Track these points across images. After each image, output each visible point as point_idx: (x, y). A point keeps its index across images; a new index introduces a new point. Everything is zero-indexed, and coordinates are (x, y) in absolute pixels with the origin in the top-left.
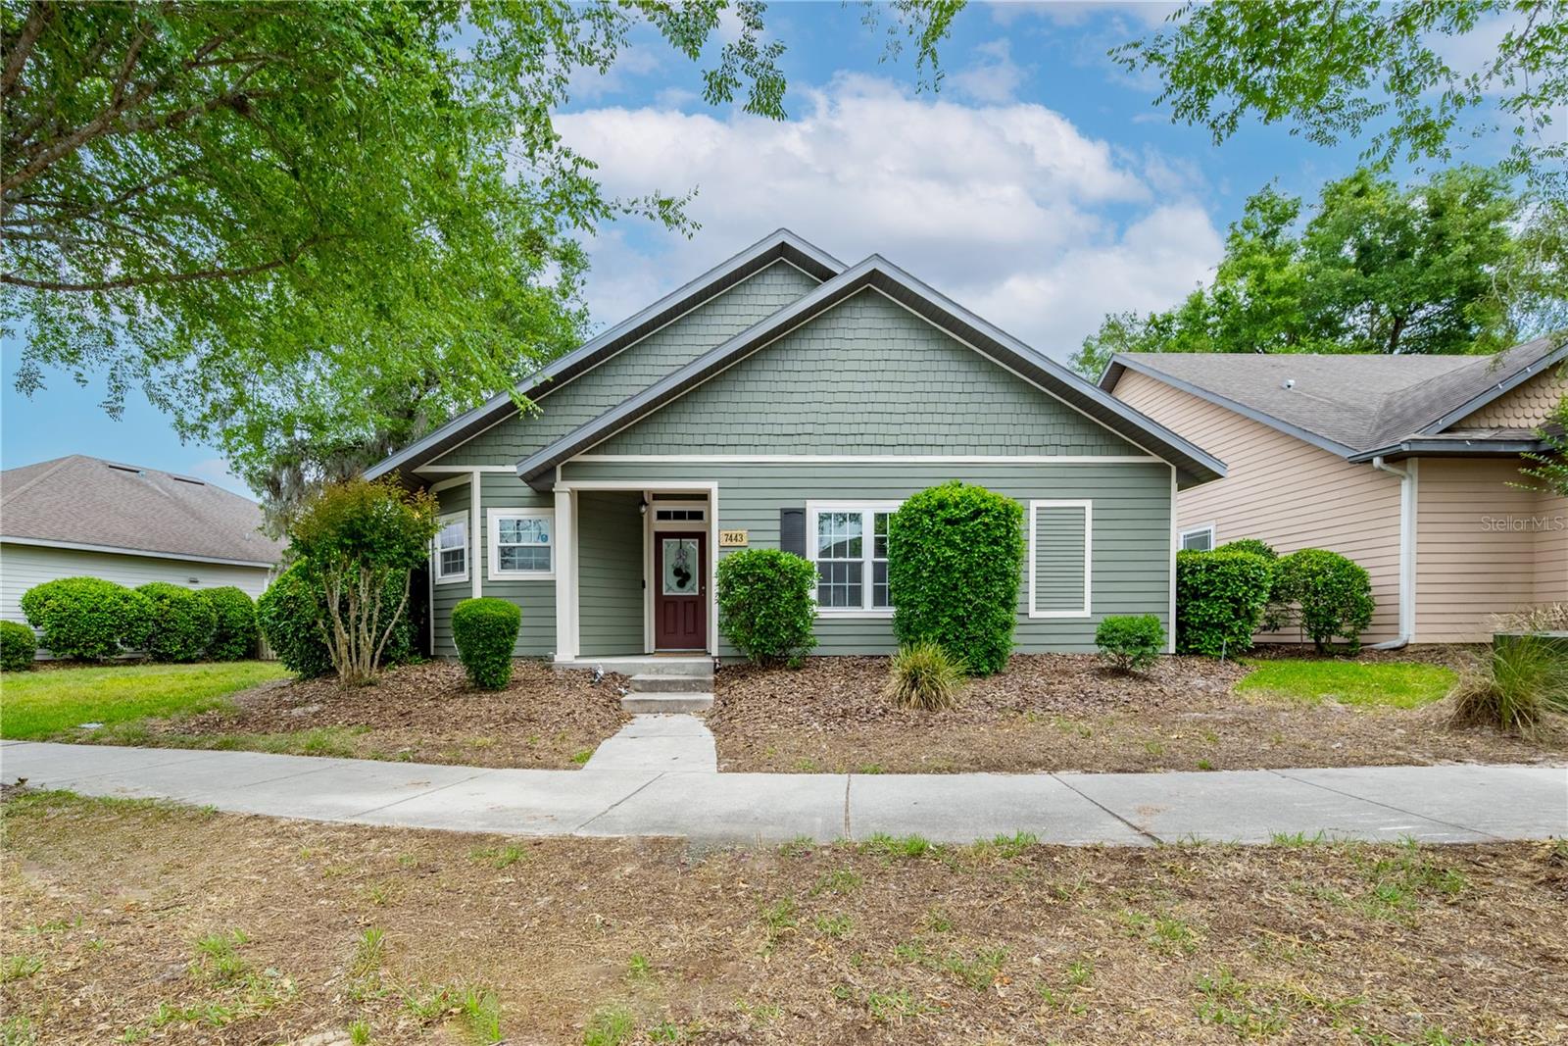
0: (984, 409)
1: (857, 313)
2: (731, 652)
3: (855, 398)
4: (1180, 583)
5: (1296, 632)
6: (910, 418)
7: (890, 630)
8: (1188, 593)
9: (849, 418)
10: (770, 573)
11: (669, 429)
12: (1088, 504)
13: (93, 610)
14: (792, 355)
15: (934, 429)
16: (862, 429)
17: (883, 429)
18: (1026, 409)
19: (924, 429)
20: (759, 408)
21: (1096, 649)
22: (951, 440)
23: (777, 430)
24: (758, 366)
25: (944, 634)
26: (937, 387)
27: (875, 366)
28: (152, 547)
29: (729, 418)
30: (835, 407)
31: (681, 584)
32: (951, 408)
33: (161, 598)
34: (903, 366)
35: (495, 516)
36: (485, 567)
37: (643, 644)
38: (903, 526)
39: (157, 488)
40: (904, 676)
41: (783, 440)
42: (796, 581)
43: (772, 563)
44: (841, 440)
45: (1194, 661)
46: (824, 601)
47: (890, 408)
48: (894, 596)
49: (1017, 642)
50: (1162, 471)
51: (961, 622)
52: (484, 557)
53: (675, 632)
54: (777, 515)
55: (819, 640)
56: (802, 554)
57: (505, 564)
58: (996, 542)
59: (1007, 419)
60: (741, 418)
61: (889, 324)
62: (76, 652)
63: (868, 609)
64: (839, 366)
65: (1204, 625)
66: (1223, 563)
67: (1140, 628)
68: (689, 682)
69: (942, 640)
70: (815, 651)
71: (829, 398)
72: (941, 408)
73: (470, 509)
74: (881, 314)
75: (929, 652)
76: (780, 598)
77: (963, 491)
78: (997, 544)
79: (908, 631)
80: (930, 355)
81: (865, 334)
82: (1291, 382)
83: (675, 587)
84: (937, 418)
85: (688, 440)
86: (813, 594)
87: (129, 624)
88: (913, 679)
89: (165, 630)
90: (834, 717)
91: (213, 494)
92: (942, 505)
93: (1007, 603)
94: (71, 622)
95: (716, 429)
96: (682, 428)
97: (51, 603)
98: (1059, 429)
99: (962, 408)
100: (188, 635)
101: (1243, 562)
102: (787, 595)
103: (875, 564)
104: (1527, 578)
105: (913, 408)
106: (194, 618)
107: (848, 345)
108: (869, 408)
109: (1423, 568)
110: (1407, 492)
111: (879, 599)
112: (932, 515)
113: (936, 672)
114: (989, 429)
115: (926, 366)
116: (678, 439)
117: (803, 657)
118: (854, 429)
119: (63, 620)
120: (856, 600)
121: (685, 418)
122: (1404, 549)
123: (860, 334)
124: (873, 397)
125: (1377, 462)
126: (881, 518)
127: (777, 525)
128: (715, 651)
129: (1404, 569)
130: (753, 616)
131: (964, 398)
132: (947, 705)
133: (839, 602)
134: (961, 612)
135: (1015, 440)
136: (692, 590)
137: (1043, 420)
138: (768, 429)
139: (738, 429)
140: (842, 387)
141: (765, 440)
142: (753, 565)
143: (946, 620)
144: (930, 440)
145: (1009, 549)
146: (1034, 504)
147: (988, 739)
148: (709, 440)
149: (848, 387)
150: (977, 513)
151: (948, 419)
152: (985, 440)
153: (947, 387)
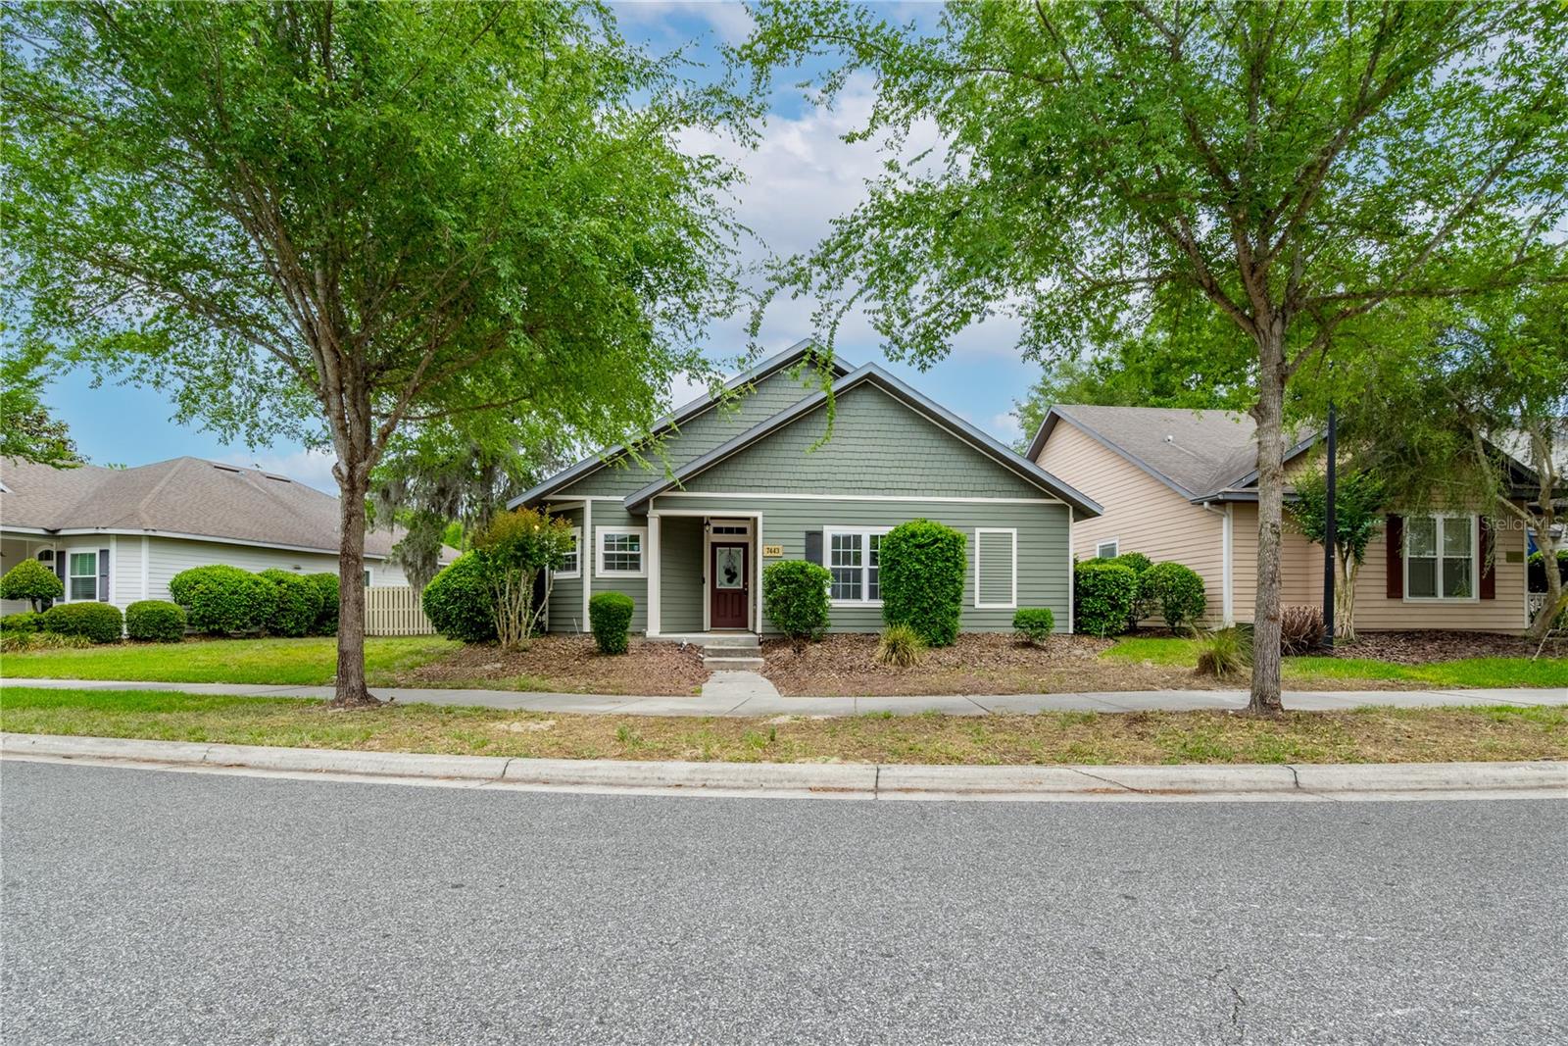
0: (945, 465)
1: (858, 398)
2: (773, 630)
3: (857, 456)
4: (1076, 585)
5: (1158, 620)
6: (894, 470)
7: (879, 616)
8: (1081, 592)
9: (853, 470)
10: (801, 577)
11: (729, 474)
12: (1014, 531)
13: (233, 593)
14: (814, 426)
15: (910, 478)
16: (862, 477)
17: (876, 478)
18: (972, 465)
19: (904, 478)
20: (791, 461)
21: (1013, 630)
22: (922, 486)
23: (804, 477)
24: (790, 433)
25: (915, 619)
26: (913, 450)
27: (870, 434)
28: (267, 539)
29: (770, 468)
30: (843, 462)
31: (730, 581)
32: (922, 465)
33: (279, 582)
34: (890, 435)
35: (602, 532)
36: (593, 568)
37: (702, 624)
38: (888, 548)
39: (256, 486)
40: (888, 645)
41: (807, 484)
42: (817, 583)
43: (802, 571)
44: (847, 485)
45: (1086, 640)
46: (835, 595)
47: (880, 463)
48: (883, 594)
49: (963, 625)
50: (1063, 509)
51: (925, 611)
52: (593, 561)
53: (725, 616)
54: (803, 535)
55: (833, 623)
56: (821, 564)
57: (608, 567)
58: (948, 560)
59: (960, 472)
60: (779, 468)
61: (879, 406)
62: (217, 627)
63: (865, 601)
64: (846, 434)
65: (1092, 614)
66: (1103, 572)
67: (1038, 617)
68: (745, 650)
69: (912, 623)
70: (830, 630)
71: (839, 456)
72: (915, 464)
73: (582, 526)
74: (875, 399)
75: (903, 631)
76: (807, 595)
77: (927, 525)
78: (949, 561)
79: (892, 616)
80: (907, 428)
81: (864, 413)
82: (1170, 437)
83: (726, 583)
84: (913, 471)
85: (742, 482)
86: (828, 591)
87: (259, 604)
88: (893, 647)
89: (283, 609)
90: (845, 670)
91: (299, 490)
92: (913, 535)
93: (956, 600)
94: (216, 603)
95: (761, 475)
96: (737, 475)
97: (200, 587)
98: (994, 480)
99: (929, 465)
100: (301, 614)
101: (1116, 572)
102: (812, 592)
103: (870, 570)
104: (1305, 584)
105: (896, 464)
106: (307, 600)
107: (852, 420)
108: (867, 463)
109: (1237, 577)
110: (1226, 525)
111: (873, 595)
112: (906, 541)
113: (908, 643)
114: (948, 479)
115: (905, 435)
116: (735, 482)
117: (821, 634)
118: (857, 477)
119: (210, 599)
120: (857, 595)
121: (740, 467)
122: (1225, 564)
123: (860, 412)
124: (869, 456)
125: (1206, 504)
126: (874, 538)
127: (803, 542)
128: (759, 630)
129: (1225, 578)
130: (789, 607)
131: (931, 458)
132: (914, 663)
133: (846, 596)
134: (926, 605)
135: (965, 487)
136: (737, 584)
137: (985, 473)
138: (797, 476)
139: (777, 476)
140: (848, 448)
141: (795, 484)
142: (790, 572)
143: (915, 610)
144: (908, 486)
145: (956, 564)
146: (978, 531)
147: (935, 681)
148: (757, 483)
149: (852, 448)
150: (936, 541)
151: (920, 472)
152: (945, 486)
153: (920, 450)
